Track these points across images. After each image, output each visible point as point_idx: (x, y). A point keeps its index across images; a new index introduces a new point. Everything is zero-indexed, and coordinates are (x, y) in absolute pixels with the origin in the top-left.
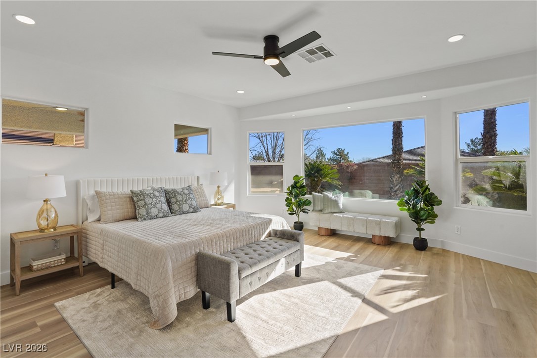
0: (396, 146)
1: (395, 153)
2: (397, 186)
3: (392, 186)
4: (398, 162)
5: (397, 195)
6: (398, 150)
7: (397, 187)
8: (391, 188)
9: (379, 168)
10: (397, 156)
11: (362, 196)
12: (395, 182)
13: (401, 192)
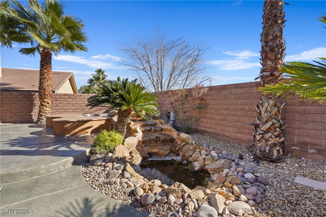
0: (267, 42)
1: (266, 57)
2: (267, 122)
3: (258, 122)
4: (272, 75)
5: (267, 140)
6: (272, 50)
7: (268, 125)
8: (257, 126)
9: (244, 90)
10: (269, 63)
11: (216, 133)
12: (264, 115)
13: (276, 137)
